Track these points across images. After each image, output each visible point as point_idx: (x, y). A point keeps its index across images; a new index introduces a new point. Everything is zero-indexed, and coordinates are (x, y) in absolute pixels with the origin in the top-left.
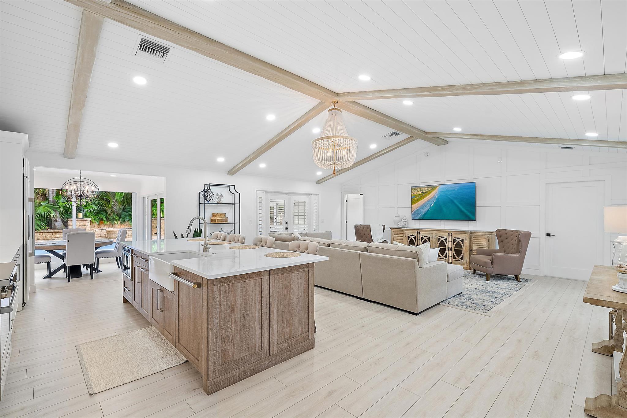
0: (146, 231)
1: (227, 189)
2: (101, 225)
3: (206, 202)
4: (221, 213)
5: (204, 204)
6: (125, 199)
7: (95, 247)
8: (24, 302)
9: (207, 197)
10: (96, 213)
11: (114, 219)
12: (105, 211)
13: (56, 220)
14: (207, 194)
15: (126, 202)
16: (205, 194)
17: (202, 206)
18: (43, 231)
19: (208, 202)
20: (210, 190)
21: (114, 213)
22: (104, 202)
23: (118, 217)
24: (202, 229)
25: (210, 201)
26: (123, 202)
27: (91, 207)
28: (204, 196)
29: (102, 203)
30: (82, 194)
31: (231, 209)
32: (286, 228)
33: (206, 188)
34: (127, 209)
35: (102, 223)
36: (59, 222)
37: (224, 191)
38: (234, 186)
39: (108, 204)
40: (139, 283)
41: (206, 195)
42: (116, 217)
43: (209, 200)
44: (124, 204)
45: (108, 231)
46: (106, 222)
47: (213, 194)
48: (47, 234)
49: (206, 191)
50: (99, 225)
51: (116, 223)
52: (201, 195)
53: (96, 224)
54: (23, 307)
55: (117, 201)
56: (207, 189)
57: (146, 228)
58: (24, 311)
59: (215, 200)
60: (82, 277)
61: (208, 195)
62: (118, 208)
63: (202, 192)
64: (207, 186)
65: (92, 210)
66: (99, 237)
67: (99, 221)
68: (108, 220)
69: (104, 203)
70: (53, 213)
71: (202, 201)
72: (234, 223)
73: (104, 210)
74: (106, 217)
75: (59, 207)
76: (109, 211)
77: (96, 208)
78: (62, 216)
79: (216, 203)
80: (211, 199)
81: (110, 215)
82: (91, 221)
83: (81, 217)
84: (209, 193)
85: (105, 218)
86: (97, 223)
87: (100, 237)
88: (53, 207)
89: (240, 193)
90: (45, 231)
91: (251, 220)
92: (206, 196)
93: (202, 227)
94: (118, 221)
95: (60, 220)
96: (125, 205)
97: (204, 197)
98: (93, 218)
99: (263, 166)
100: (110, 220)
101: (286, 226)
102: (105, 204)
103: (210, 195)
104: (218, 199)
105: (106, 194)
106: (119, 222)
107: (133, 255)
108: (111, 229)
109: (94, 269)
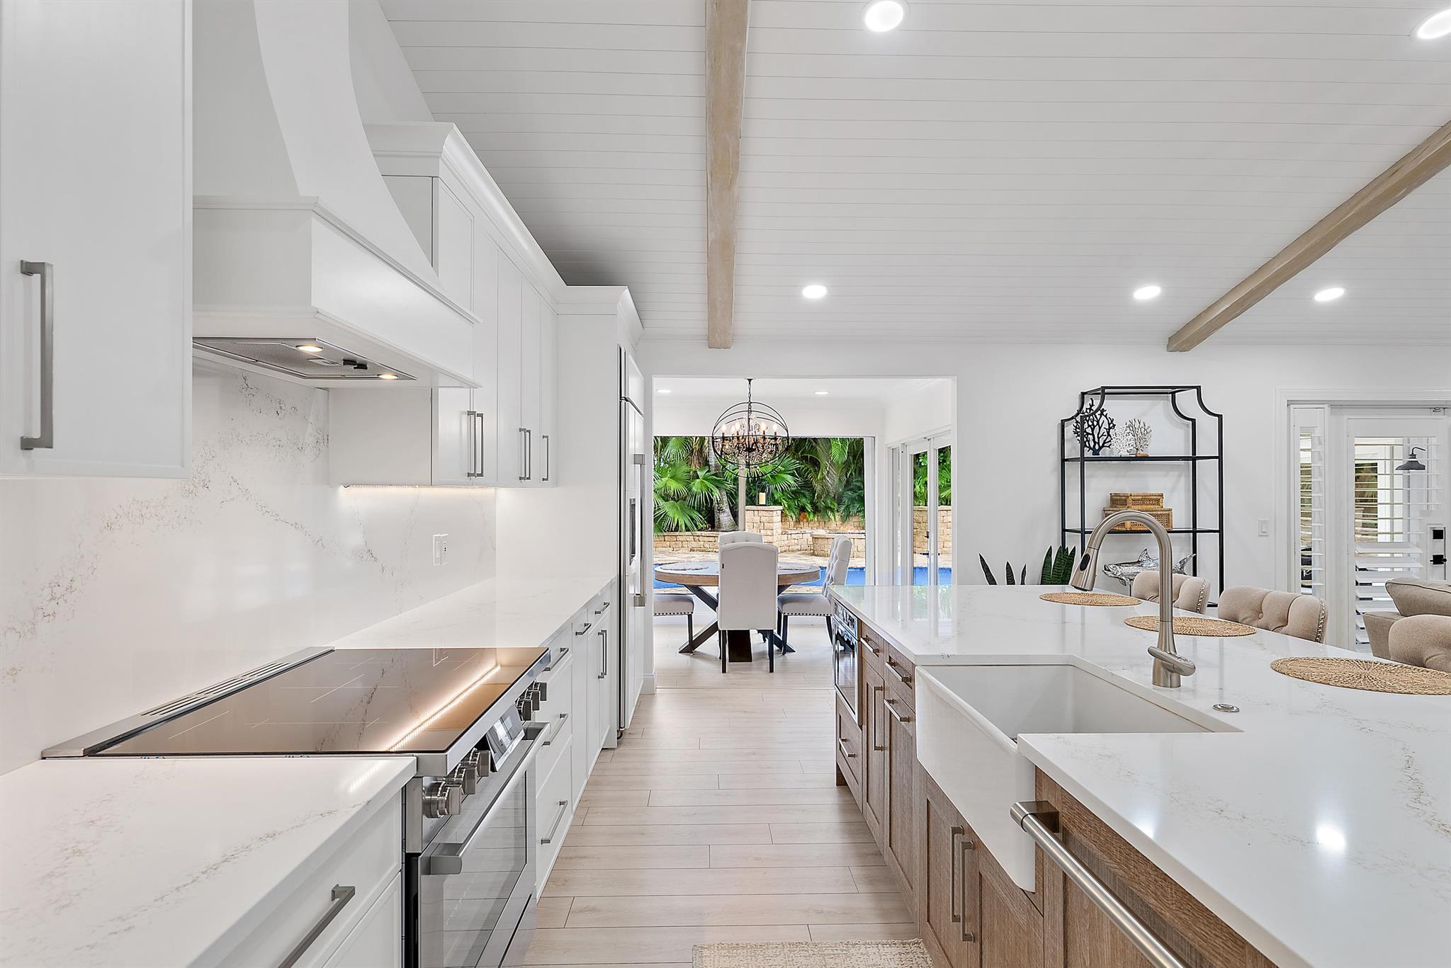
0: (899, 541)
1: (1163, 404)
2: (802, 523)
3: (1088, 454)
4: (1141, 492)
5: (1083, 459)
6: (851, 458)
7: (779, 586)
8: (620, 727)
9: (1091, 437)
10: (793, 492)
11: (827, 508)
12: (809, 487)
13: (720, 510)
14: (1089, 426)
15: (853, 466)
16: (1086, 426)
17: (1073, 470)
18: (699, 533)
19: (1096, 452)
20: (1103, 410)
21: (828, 495)
22: (809, 466)
23: (836, 504)
24: (1074, 550)
25: (1100, 448)
26: (847, 465)
27: (783, 479)
28: (1081, 434)
29: (803, 468)
30: (752, 445)
31: (1183, 479)
32: (1438, 560)
33: (1087, 406)
34: (855, 483)
35: (804, 518)
36: (726, 514)
37: (1155, 413)
38: (1198, 388)
39: (815, 471)
40: (882, 749)
41: (1089, 430)
42: (831, 504)
43: (1097, 447)
44: (848, 471)
45: (815, 538)
46: (812, 515)
47: (1112, 425)
48: (706, 539)
49: (1089, 416)
50: (798, 521)
51: (832, 518)
52: (1069, 429)
53: (792, 517)
54: (618, 738)
55: (834, 465)
56: (1090, 409)
57: (899, 532)
58: (621, 748)
59: (1121, 445)
60: (751, 661)
61: (1093, 430)
62: (836, 480)
63: (1072, 418)
64: (1092, 396)
65: (784, 486)
66: (798, 550)
67: (797, 512)
68: (816, 510)
69: (808, 470)
70: (716, 494)
71: (1072, 449)
72: (1195, 532)
73: (807, 486)
74: (812, 503)
75: (726, 480)
76: (818, 488)
77: (793, 482)
78: (730, 499)
79: (1125, 454)
80: (1104, 442)
81: (819, 497)
82: (782, 512)
83: (764, 503)
84: (1098, 422)
85: (809, 506)
86: (794, 517)
87: (799, 552)
88: (716, 479)
89: (1220, 417)
90: (704, 533)
91: (1265, 522)
92: (1088, 434)
93: (1073, 542)
94: (836, 513)
95: (728, 510)
96: (851, 474)
97: (1082, 439)
98: (786, 506)
99: (1329, 295)
100: (820, 512)
101: (1438, 547)
102: (811, 471)
103: (1103, 430)
104: (1132, 442)
105: (812, 446)
106: (838, 517)
107: (862, 640)
108: (821, 532)
109: (778, 643)
